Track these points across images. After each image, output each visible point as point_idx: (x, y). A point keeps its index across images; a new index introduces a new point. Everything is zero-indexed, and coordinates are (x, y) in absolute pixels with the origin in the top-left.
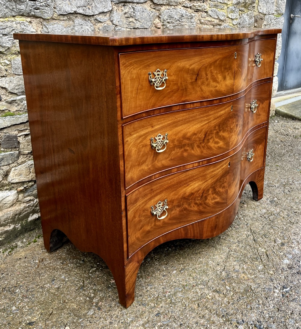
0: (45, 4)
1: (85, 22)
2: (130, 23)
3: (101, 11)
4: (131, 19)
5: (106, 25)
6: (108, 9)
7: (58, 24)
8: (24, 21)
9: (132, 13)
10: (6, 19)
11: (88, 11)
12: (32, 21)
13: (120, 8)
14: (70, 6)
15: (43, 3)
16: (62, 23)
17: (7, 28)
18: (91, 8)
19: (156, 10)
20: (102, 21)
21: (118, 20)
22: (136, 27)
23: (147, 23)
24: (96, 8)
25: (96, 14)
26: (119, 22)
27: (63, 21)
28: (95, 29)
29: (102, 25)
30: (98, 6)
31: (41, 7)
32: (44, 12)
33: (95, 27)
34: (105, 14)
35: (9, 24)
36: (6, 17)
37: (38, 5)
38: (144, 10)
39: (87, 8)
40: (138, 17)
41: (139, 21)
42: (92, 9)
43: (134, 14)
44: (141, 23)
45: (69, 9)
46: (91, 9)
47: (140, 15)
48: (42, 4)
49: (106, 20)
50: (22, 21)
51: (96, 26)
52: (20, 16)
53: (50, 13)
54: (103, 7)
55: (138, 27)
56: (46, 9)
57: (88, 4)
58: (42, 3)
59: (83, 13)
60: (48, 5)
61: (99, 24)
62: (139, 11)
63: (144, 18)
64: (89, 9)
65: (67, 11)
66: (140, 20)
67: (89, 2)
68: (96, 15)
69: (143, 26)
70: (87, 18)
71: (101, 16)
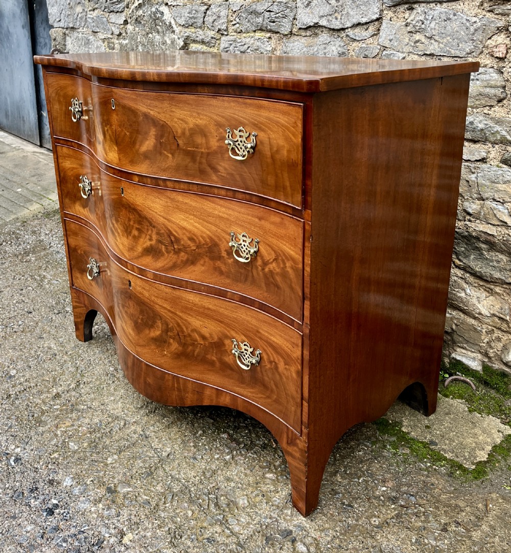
0: (282, 14)
1: (333, 39)
2: (417, 44)
3: (355, 21)
4: (417, 37)
5: (364, 45)
6: (368, 17)
7: (299, 41)
8: (262, 38)
9: (417, 24)
10: (248, 35)
11: (334, 23)
12: (272, 37)
13: (402, 14)
14: (311, 15)
15: (280, 14)
16: (303, 40)
17: (245, 44)
18: (339, 17)
19: (497, 14)
20: (357, 39)
21: (389, 38)
22: (428, 53)
23: (460, 45)
24: (348, 16)
25: (346, 26)
26: (391, 40)
27: (306, 38)
28: (349, 51)
29: (360, 45)
30: (351, 13)
31: (276, 20)
32: (281, 25)
33: (348, 48)
34: (365, 27)
35: (247, 40)
36: (248, 32)
37: (273, 16)
38: (451, 16)
39: (334, 17)
40: (433, 31)
41: (436, 41)
42: (341, 19)
43: (423, 26)
44: (441, 45)
45: (309, 20)
46: (339, 19)
47: (437, 27)
48: (277, 15)
49: (366, 38)
50: (260, 37)
51: (351, 47)
52: (260, 31)
53: (287, 26)
54: (361, 15)
55: (432, 52)
56: (284, 21)
57: (336, 10)
58: (278, 13)
59: (326, 26)
60: (286, 16)
61: (355, 44)
62: (435, 20)
63: (449, 34)
64: (336, 19)
65: (305, 23)
66: (437, 38)
67: (337, 8)
68: (347, 28)
69: (449, 51)
70: (336, 34)
71: (357, 30)
